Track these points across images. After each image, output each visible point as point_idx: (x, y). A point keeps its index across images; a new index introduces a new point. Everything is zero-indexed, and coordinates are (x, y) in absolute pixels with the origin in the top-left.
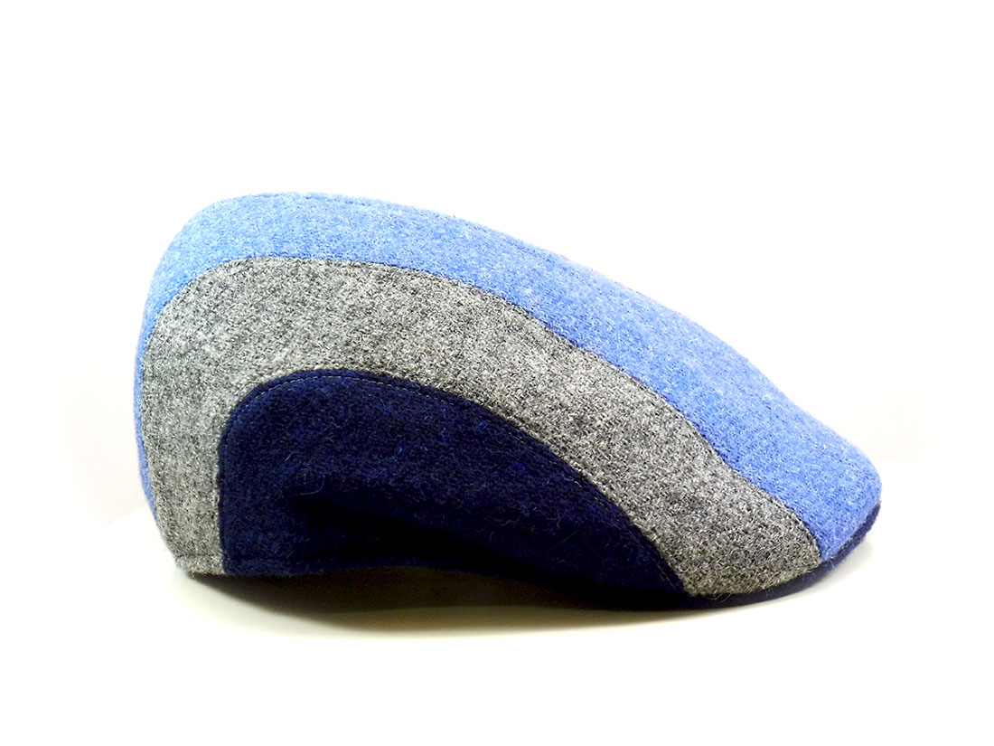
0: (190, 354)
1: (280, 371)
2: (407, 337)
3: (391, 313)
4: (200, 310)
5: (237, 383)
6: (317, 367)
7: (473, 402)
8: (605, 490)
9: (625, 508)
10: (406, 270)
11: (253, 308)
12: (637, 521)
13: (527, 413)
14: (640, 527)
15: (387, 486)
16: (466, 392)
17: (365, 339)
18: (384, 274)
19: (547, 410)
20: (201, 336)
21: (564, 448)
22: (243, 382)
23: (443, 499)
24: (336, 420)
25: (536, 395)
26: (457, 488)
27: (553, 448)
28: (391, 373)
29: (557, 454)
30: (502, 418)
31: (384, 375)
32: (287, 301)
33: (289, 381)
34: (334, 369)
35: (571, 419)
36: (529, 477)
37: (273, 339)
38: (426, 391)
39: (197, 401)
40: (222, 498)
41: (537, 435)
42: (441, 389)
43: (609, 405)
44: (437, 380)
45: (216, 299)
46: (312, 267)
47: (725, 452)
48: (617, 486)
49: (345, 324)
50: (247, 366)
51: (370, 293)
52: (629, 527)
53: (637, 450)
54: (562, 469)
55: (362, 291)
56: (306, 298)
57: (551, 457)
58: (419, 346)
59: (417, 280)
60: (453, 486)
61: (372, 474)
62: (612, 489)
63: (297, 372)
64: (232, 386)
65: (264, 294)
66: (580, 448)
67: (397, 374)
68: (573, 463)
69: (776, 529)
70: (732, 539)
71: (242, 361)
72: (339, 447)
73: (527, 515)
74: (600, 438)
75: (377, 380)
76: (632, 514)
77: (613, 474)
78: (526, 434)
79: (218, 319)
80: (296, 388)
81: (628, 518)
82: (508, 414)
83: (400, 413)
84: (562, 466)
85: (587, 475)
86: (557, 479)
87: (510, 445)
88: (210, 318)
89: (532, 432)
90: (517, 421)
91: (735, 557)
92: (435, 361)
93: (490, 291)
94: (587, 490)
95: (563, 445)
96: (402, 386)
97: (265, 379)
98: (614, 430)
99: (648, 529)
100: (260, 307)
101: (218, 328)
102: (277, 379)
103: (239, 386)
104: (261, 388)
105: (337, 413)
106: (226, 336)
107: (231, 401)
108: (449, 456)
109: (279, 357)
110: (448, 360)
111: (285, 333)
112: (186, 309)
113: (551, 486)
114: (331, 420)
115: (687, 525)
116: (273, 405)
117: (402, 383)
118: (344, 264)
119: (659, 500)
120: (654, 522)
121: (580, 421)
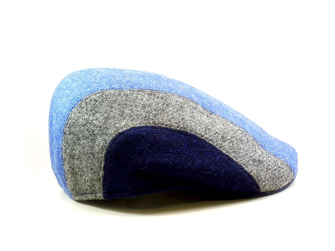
0: (88, 125)
1: (125, 128)
2: (165, 113)
3: (157, 106)
4: (88, 109)
5: (110, 133)
6: (137, 126)
7: (191, 134)
8: (235, 159)
9: (242, 165)
10: (156, 91)
11: (109, 107)
12: (246, 169)
13: (207, 136)
14: (247, 171)
15: (169, 164)
16: (188, 131)
17: (151, 115)
18: (150, 93)
19: (213, 134)
20: (91, 118)
21: (220, 147)
22: (112, 132)
23: (187, 167)
24: (148, 143)
25: (209, 130)
26: (191, 163)
27: (217, 147)
28: (162, 126)
29: (219, 149)
30: (201, 138)
31: (160, 127)
32: (120, 104)
33: (129, 131)
34: (143, 126)
35: (220, 137)
36: (212, 157)
37: (119, 117)
38: (175, 131)
39: (94, 140)
40: (105, 173)
41: (212, 143)
42: (180, 130)
43: (230, 131)
44: (178, 127)
45: (94, 105)
46: (125, 92)
47: (261, 144)
48: (238, 158)
49: (143, 110)
50: (112, 127)
51: (147, 99)
52: (244, 171)
53: (240, 146)
54: (221, 154)
55: (145, 99)
56: (126, 103)
57: (217, 150)
58: (169, 116)
59: (161, 94)
60: (190, 162)
61: (163, 160)
62: (237, 159)
63: (131, 128)
64: (108, 134)
65: (111, 102)
66: (225, 146)
67: (164, 126)
68: (224, 152)
69: (283, 168)
70: (272, 172)
71: (110, 126)
72: (151, 152)
73: (214, 170)
74: (230, 143)
75: (158, 129)
76: (244, 167)
77: (236, 154)
78: (208, 143)
79: (97, 112)
80: (132, 133)
81: (243, 168)
82: (202, 137)
83: (168, 139)
84: (221, 153)
85: (229, 155)
86: (221, 157)
87: (205, 147)
88: (93, 112)
89: (210, 142)
90: (205, 139)
91: (274, 178)
92: (176, 121)
93: (184, 96)
94: (230, 160)
95: (220, 146)
96: (166, 130)
97: (121, 131)
98: (233, 139)
99: (250, 171)
100: (111, 107)
101: (98, 115)
102: (125, 130)
103: (111, 134)
104: (120, 134)
105: (148, 140)
106: (101, 118)
107: (109, 139)
108: (187, 152)
109: (123, 123)
110: (180, 120)
111: (123, 115)
112: (83, 110)
113: (219, 160)
114: (147, 143)
115: (260, 169)
116: (126, 140)
117: (167, 129)
118: (135, 91)
119: (250, 162)
120: (251, 169)
121: (223, 137)
